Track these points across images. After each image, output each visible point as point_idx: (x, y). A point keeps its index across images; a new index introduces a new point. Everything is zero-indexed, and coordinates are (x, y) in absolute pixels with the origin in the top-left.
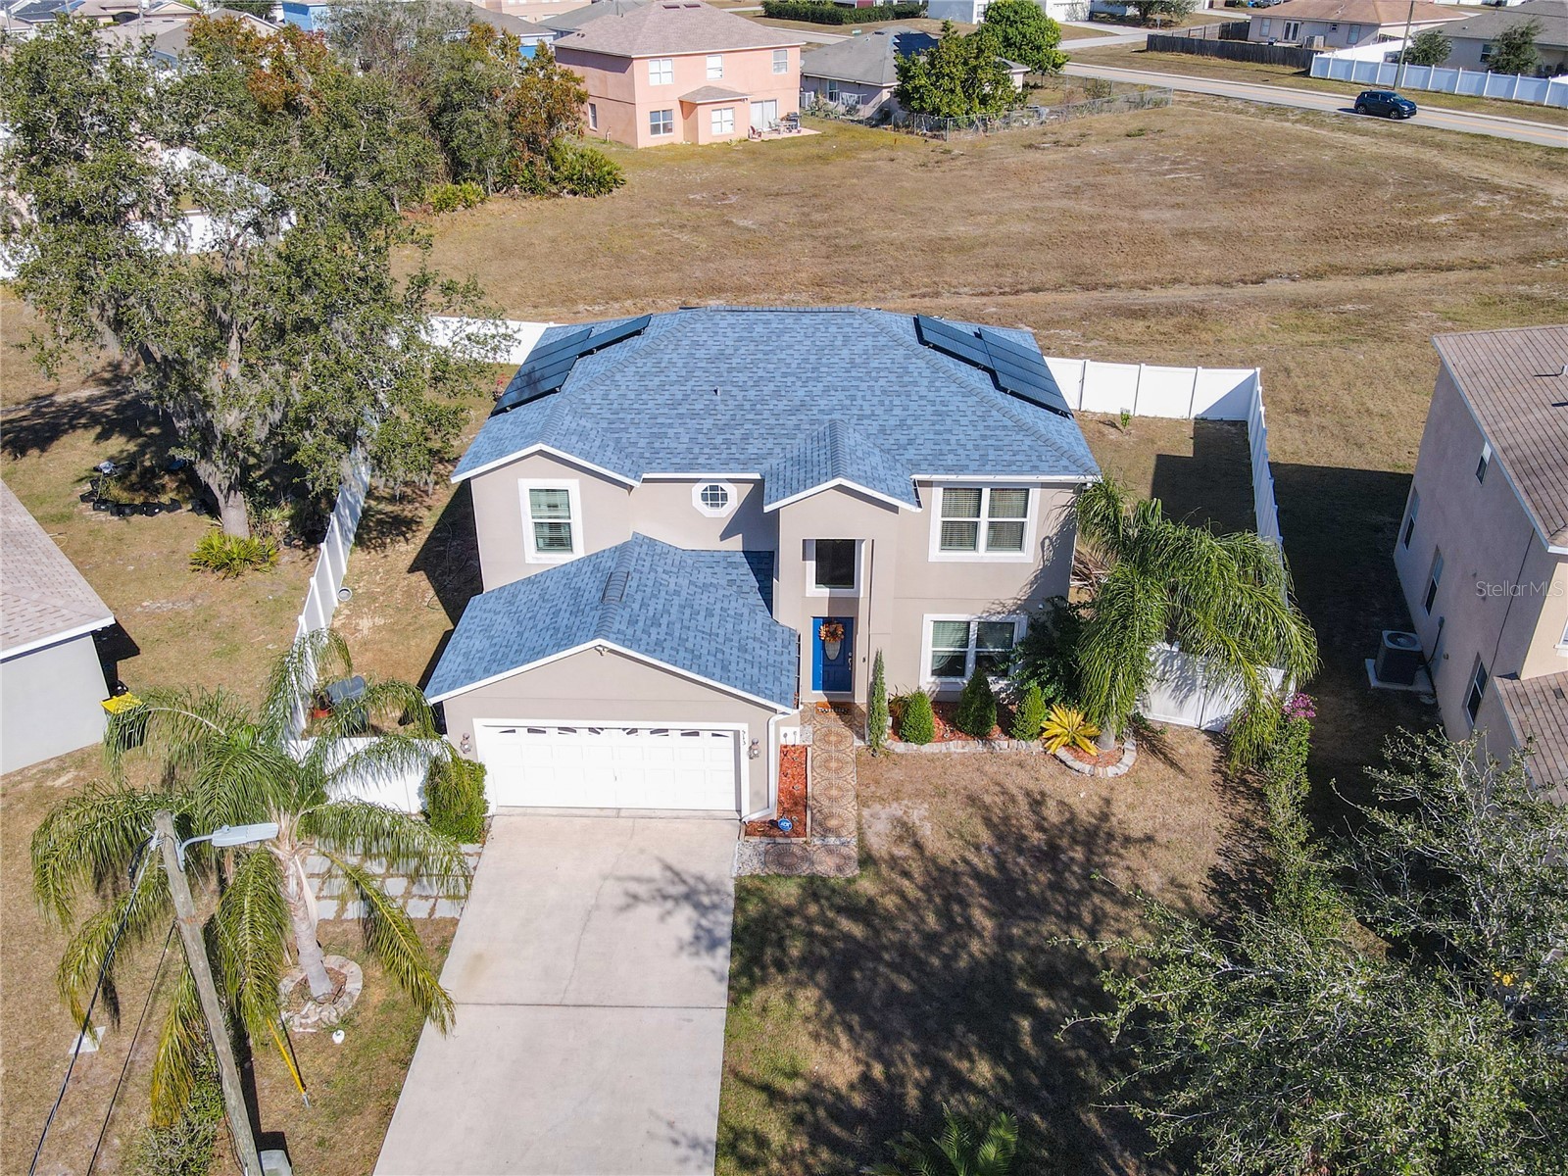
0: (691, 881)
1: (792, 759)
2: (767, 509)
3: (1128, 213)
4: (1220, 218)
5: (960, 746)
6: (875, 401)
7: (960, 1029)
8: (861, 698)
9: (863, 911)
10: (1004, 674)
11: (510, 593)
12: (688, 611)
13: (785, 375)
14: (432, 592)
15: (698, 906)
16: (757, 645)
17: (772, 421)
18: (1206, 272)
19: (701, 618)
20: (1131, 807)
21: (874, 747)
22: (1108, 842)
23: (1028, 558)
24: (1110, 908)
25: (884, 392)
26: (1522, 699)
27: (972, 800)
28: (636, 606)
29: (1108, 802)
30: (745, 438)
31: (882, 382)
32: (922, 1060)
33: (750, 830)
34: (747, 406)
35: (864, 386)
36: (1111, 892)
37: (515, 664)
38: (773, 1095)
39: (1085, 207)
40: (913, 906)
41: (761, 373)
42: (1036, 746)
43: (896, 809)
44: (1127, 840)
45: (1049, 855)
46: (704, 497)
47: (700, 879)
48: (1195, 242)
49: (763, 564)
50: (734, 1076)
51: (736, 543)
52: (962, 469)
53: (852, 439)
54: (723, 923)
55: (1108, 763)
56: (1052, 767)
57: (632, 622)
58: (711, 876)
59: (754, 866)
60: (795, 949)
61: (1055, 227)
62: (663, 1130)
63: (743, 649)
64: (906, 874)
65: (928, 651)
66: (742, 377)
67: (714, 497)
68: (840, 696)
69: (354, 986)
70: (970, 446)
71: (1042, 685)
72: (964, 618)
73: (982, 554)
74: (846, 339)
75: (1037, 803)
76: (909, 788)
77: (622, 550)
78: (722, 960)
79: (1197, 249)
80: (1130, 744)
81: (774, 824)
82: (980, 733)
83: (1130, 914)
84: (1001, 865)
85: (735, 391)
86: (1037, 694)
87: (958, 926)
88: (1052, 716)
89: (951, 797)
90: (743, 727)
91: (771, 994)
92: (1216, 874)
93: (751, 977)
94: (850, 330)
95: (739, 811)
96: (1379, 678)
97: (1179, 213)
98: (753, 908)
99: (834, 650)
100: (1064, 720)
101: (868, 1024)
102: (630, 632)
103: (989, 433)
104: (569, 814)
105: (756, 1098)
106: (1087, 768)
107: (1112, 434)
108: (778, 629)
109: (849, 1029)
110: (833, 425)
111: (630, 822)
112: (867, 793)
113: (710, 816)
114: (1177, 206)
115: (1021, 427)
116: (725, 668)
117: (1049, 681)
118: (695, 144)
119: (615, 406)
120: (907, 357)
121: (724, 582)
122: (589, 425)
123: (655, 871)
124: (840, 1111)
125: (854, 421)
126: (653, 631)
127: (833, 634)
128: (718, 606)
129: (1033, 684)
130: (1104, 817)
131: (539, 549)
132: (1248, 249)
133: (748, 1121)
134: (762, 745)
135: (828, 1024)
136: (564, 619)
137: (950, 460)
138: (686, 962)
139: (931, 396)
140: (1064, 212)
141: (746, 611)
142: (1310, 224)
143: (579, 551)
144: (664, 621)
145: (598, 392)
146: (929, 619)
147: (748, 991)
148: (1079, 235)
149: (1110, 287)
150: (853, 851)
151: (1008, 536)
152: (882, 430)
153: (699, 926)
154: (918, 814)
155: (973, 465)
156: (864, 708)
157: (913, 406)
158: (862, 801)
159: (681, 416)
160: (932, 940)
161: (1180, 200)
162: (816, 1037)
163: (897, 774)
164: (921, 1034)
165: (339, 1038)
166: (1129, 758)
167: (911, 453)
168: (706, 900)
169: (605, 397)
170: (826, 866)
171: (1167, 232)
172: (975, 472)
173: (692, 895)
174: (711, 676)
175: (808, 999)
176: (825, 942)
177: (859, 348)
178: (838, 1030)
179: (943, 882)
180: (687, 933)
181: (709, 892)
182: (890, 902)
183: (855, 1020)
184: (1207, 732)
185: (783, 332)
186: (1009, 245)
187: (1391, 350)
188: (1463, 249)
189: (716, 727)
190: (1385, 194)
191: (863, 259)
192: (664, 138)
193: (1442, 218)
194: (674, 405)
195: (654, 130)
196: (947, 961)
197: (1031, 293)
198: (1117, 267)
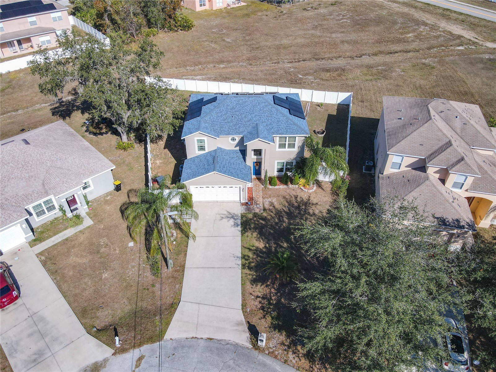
0: (232, 214)
1: (250, 190)
2: (245, 144)
3: (329, 35)
4: (353, 36)
5: (282, 187)
6: (265, 119)
7: (281, 238)
8: (263, 177)
9: (264, 219)
10: (291, 172)
11: (193, 159)
12: (230, 164)
13: (246, 112)
15: (234, 219)
16: (243, 170)
17: (245, 124)
18: (348, 54)
19: (232, 165)
20: (314, 198)
21: (265, 187)
22: (309, 205)
23: (296, 150)
24: (309, 217)
25: (267, 116)
26: (383, 178)
27: (284, 197)
28: (220, 164)
29: (309, 197)
30: (239, 127)
31: (267, 114)
32: (275, 243)
33: (242, 204)
34: (239, 120)
35: (263, 115)
36: (309, 214)
37: (199, 176)
38: (250, 250)
39: (318, 33)
40: (273, 218)
41: (242, 112)
42: (297, 186)
43: (270, 200)
44: (313, 204)
45: (298, 207)
46: (231, 140)
47: (234, 214)
48: (346, 44)
49: (243, 152)
50: (243, 247)
51: (238, 148)
52: (282, 134)
53: (261, 128)
54: (239, 222)
55: (310, 189)
56: (300, 190)
57: (220, 167)
58: (236, 213)
59: (244, 211)
60: (252, 226)
61: (310, 40)
62: (232, 255)
63: (241, 171)
64: (272, 212)
65: (276, 168)
66: (238, 113)
67: (233, 140)
68: (258, 176)
69: (175, 234)
70: (284, 129)
71: (298, 174)
72: (283, 161)
73: (287, 149)
74: (259, 103)
75: (296, 197)
76: (272, 195)
77: (215, 151)
78: (239, 228)
79: (346, 47)
80: (315, 186)
81: (247, 203)
82: (286, 184)
83: (312, 218)
84: (289, 210)
85: (236, 116)
86: (297, 176)
87: (282, 221)
88: (300, 180)
89: (280, 197)
90: (241, 186)
91: (249, 234)
92: (328, 210)
93: (245, 231)
94: (259, 101)
95: (240, 201)
96: (365, 170)
97: (342, 35)
98: (244, 219)
99: (257, 168)
100: (302, 181)
101: (266, 238)
102: (220, 169)
103: (288, 125)
104: (208, 202)
105: (247, 250)
106: (306, 190)
107: (319, 108)
108: (247, 166)
109: (262, 239)
110: (257, 125)
111: (220, 204)
112: (264, 196)
113: (235, 202)
114: (342, 32)
115: (294, 124)
116: (238, 175)
117: (300, 174)
118: (212, 10)
119: (212, 120)
120: (272, 108)
121: (236, 156)
122: (207, 125)
123: (226, 213)
124: (261, 251)
125: (261, 123)
126: (224, 169)
127: (257, 165)
128: (235, 162)
129: (297, 174)
130: (309, 200)
131: (198, 151)
132: (359, 46)
133: (246, 254)
134: (245, 189)
135: (259, 238)
136: (206, 167)
137: (280, 132)
138: (233, 229)
139: (276, 117)
140: (312, 35)
141: (240, 162)
142: (376, 37)
143: (207, 151)
144: (225, 167)
145: (209, 117)
146: (276, 162)
147: (245, 233)
148: (315, 42)
149: (322, 59)
150: (262, 208)
151: (292, 146)
152: (267, 125)
153: (235, 222)
154: (274, 200)
155: (285, 133)
156: (263, 179)
157: (273, 119)
158: (263, 198)
159: (226, 123)
160: (277, 224)
161: (343, 30)
162: (257, 240)
163: (270, 192)
164: (275, 239)
165: (174, 243)
166: (315, 188)
167: (272, 130)
168: (236, 218)
169: (210, 118)
170: (257, 211)
171: (339, 41)
172: (285, 134)
173: (233, 217)
174: (235, 177)
175: (255, 234)
176: (258, 225)
177: (261, 106)
178: (260, 239)
179: (279, 213)
180: (233, 224)
181: (236, 216)
182: (269, 217)
183: (263, 237)
184: (330, 182)
185: (246, 102)
186: (298, 46)
187: (387, 82)
188: (414, 45)
189: (236, 186)
190: (397, 27)
191: (260, 52)
192: (203, 8)
193: (410, 35)
194: (224, 120)
195: (201, 5)
196: (279, 227)
197: (303, 62)
198: (325, 52)
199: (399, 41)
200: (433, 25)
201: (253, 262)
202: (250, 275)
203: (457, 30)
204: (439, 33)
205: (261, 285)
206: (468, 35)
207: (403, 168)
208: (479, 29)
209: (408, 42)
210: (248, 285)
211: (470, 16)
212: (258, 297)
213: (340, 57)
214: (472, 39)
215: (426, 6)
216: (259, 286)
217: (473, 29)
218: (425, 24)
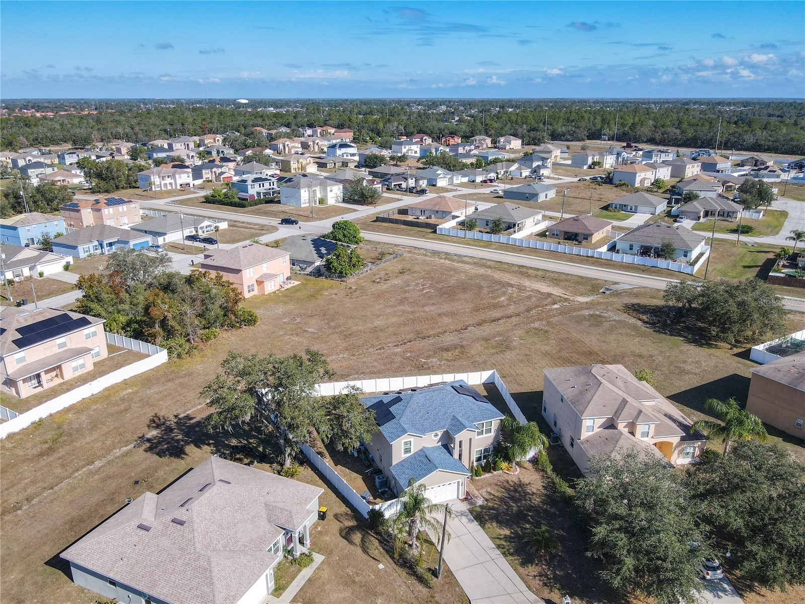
2: (454, 437)
3: (421, 309)
4: (447, 308)
5: (487, 475)
6: (458, 409)
7: (520, 521)
9: (493, 508)
10: (489, 458)
11: (401, 463)
12: (442, 460)
13: (439, 406)
14: (347, 470)
15: (465, 516)
17: (442, 417)
18: (451, 328)
20: (524, 478)
21: (473, 480)
22: (524, 486)
23: (492, 434)
24: (531, 497)
26: (582, 443)
27: (496, 485)
28: (435, 461)
29: (519, 478)
30: (440, 422)
31: (457, 404)
32: (518, 527)
33: (463, 500)
34: (435, 415)
35: (454, 406)
36: (529, 494)
37: (422, 478)
38: (500, 539)
39: (408, 308)
40: (500, 505)
41: (434, 407)
42: (501, 471)
43: (485, 490)
44: (527, 484)
45: (516, 491)
46: (434, 436)
48: (444, 317)
49: (446, 447)
50: (492, 538)
51: (440, 444)
52: (481, 420)
53: (459, 418)
54: (471, 517)
55: (516, 471)
56: (507, 475)
57: (439, 464)
58: (462, 510)
59: (468, 507)
60: (487, 518)
61: (403, 317)
63: (455, 465)
64: (495, 500)
65: (475, 457)
66: (431, 409)
67: (436, 436)
70: (481, 415)
71: (499, 459)
72: (481, 449)
73: (484, 435)
74: (446, 396)
75: (508, 482)
76: (484, 486)
77: (422, 451)
78: (476, 523)
79: (446, 320)
80: (518, 467)
81: (466, 498)
82: (489, 472)
83: (534, 497)
84: (509, 494)
85: (431, 412)
86: (499, 461)
87: (509, 506)
88: (502, 465)
89: (493, 485)
90: (460, 480)
91: (488, 525)
92: (543, 486)
93: (483, 524)
95: (459, 498)
97: (435, 307)
98: (475, 513)
100: (504, 465)
101: (507, 525)
103: (482, 412)
105: (498, 540)
106: (512, 473)
108: (455, 459)
109: (503, 526)
110: (454, 416)
113: (455, 500)
114: (433, 304)
115: (487, 409)
116: (457, 469)
117: (501, 458)
118: (263, 295)
119: (410, 420)
120: (458, 397)
121: (440, 451)
122: (408, 426)
124: (511, 538)
125: (457, 414)
126: (443, 465)
129: (497, 459)
130: (520, 481)
131: (405, 454)
132: (458, 318)
133: (499, 543)
134: (464, 483)
135: (500, 527)
136: (424, 467)
137: (478, 419)
138: (471, 524)
139: (467, 406)
140: (403, 311)
141: (449, 457)
142: (471, 305)
143: (412, 452)
145: (406, 418)
146: (475, 451)
147: (484, 526)
148: (412, 319)
149: (429, 337)
150: (483, 499)
151: (489, 431)
152: (463, 415)
154: (489, 490)
155: (483, 419)
157: (466, 408)
158: (478, 490)
159: (424, 420)
160: (507, 510)
161: (432, 301)
162: (500, 529)
163: (480, 483)
164: (516, 524)
166: (518, 469)
167: (471, 419)
168: (465, 514)
170: (480, 503)
171: (435, 315)
173: (462, 514)
175: (495, 525)
176: (491, 515)
179: (502, 500)
180: (466, 520)
182: (496, 506)
183: (504, 524)
184: (530, 461)
185: (433, 396)
186: (394, 326)
187: (514, 353)
188: (512, 309)
189: (454, 481)
190: (485, 291)
191: (355, 338)
192: (252, 294)
193: (502, 299)
194: (422, 418)
195: (249, 291)
196: (512, 512)
197: (409, 343)
198: (427, 329)
199: (496, 306)
200: (518, 286)
201: (510, 549)
202: (515, 560)
203: (544, 288)
204: (528, 293)
205: (532, 566)
206: (556, 291)
207: (596, 430)
208: (563, 284)
209: (504, 306)
210: (521, 569)
211: (547, 271)
212: (535, 576)
213: (445, 332)
214: (562, 295)
215: (499, 264)
216: (530, 567)
217: (558, 285)
218: (512, 286)
